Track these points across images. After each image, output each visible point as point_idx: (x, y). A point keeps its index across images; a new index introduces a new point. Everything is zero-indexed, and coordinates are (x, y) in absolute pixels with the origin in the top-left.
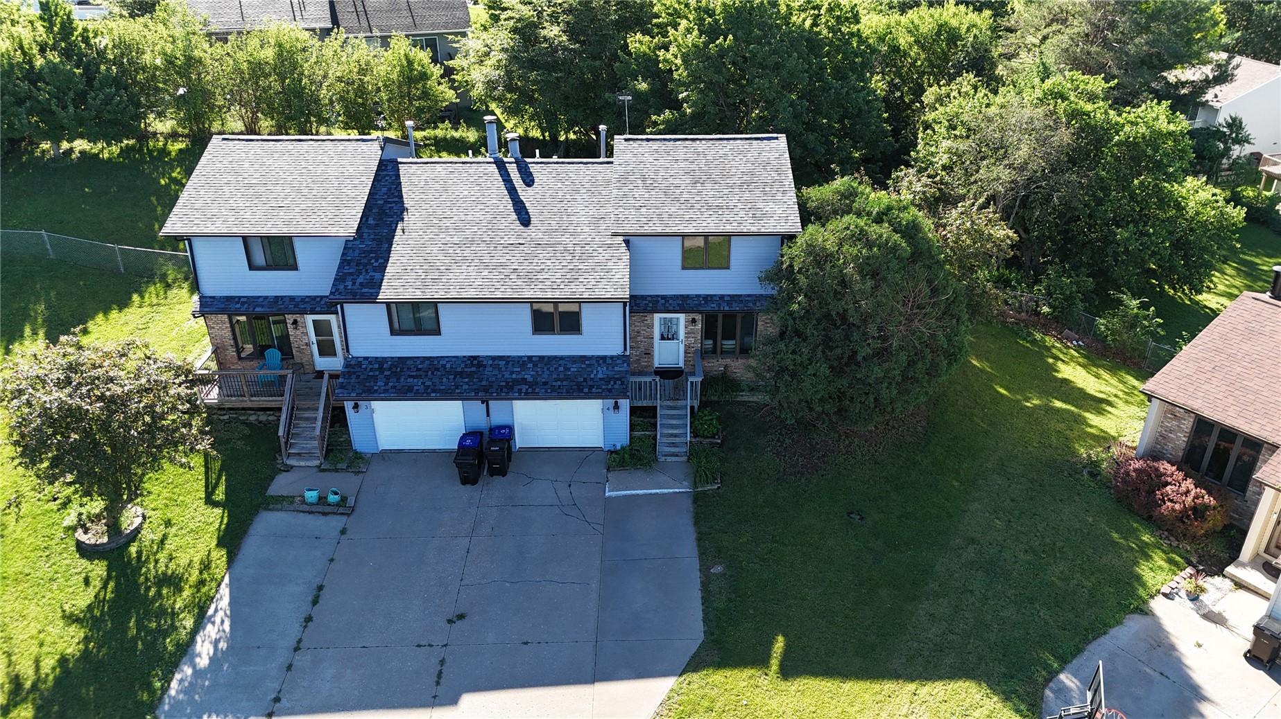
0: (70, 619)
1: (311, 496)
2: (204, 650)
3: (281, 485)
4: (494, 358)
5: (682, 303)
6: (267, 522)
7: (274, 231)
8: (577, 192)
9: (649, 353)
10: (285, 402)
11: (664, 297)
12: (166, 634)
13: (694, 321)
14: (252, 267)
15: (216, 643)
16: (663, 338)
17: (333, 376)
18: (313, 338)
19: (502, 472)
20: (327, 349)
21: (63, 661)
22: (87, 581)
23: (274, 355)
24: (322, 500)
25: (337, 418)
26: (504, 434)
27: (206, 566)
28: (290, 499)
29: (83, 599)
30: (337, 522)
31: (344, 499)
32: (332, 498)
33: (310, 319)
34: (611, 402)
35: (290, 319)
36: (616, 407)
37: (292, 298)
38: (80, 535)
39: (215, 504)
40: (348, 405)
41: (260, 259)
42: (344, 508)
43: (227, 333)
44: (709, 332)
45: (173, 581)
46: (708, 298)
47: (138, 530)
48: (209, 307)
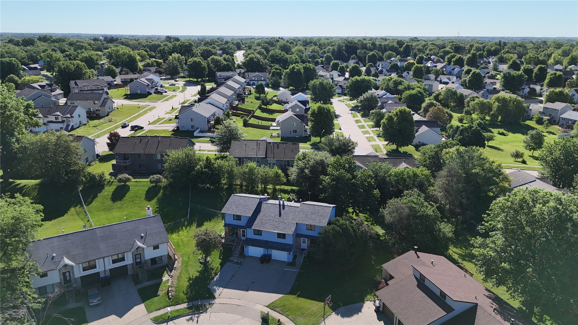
0: (197, 271)
1: (236, 261)
2: (215, 279)
3: (231, 259)
4: (270, 241)
5: (306, 236)
6: (228, 264)
7: (238, 214)
8: (292, 212)
9: (300, 245)
10: (234, 244)
11: (303, 235)
12: (210, 276)
13: (308, 240)
14: (234, 219)
15: (217, 278)
16: (303, 243)
17: (243, 241)
18: (242, 233)
19: (268, 263)
20: (244, 236)
21: (196, 276)
22: (200, 267)
23: (235, 235)
24: (237, 262)
25: (243, 249)
26: (270, 256)
27: (218, 268)
28: (232, 261)
29: (200, 269)
30: (239, 266)
31: (241, 262)
32: (239, 262)
33: (242, 230)
34: (289, 253)
35: (238, 229)
36: (290, 254)
37: (239, 226)
38: (200, 260)
39: (220, 259)
40: (245, 246)
41: (235, 218)
42: (240, 264)
43: (228, 230)
44: (312, 242)
45: (213, 269)
46: (311, 236)
47: (209, 261)
48: (226, 225)
